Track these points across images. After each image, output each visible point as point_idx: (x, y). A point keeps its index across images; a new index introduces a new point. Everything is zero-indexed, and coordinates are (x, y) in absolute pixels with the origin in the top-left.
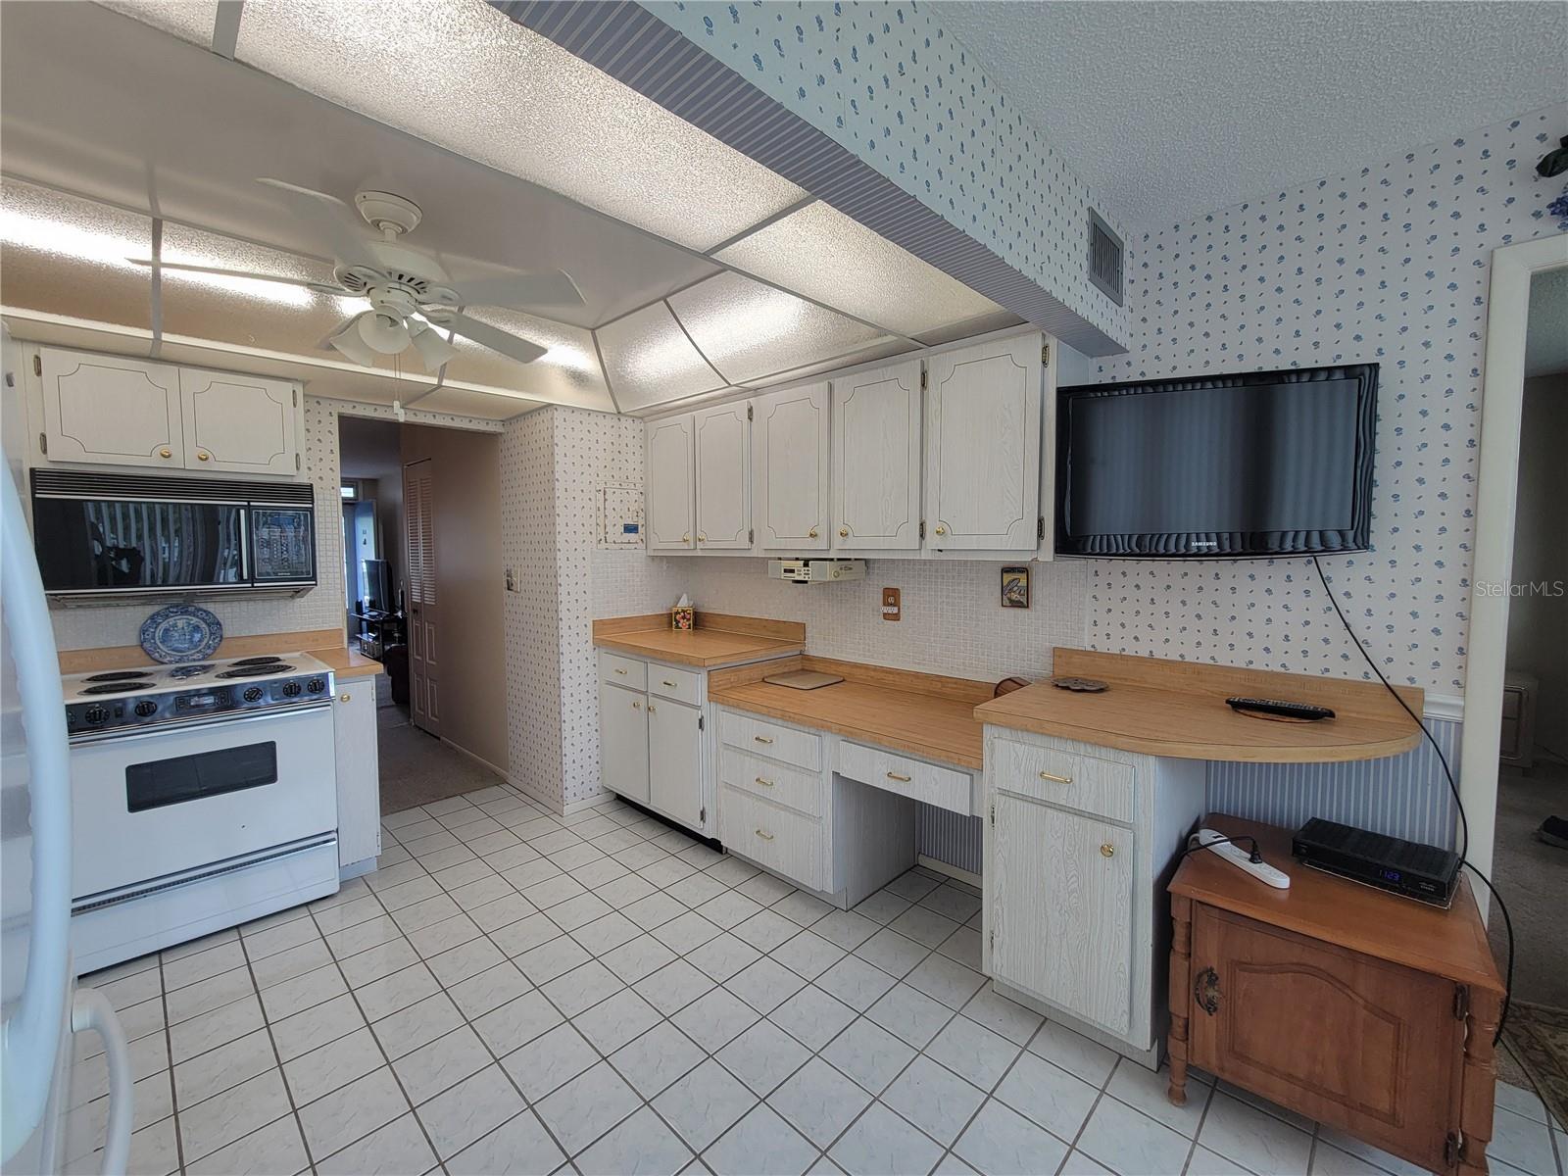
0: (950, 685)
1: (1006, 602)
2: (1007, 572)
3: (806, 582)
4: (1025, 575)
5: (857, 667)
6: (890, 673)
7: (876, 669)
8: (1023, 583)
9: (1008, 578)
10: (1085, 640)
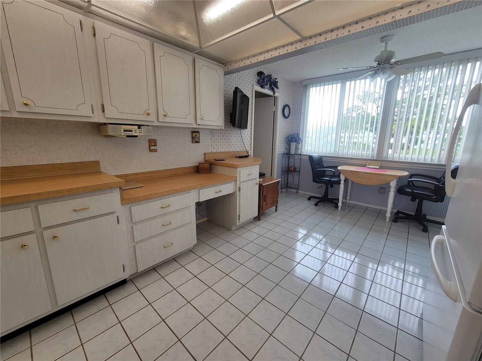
0: (179, 171)
1: (194, 142)
2: (194, 133)
3: (136, 136)
4: (198, 133)
5: (139, 174)
6: (155, 172)
7: (148, 173)
8: (198, 135)
9: (194, 134)
10: (210, 150)
